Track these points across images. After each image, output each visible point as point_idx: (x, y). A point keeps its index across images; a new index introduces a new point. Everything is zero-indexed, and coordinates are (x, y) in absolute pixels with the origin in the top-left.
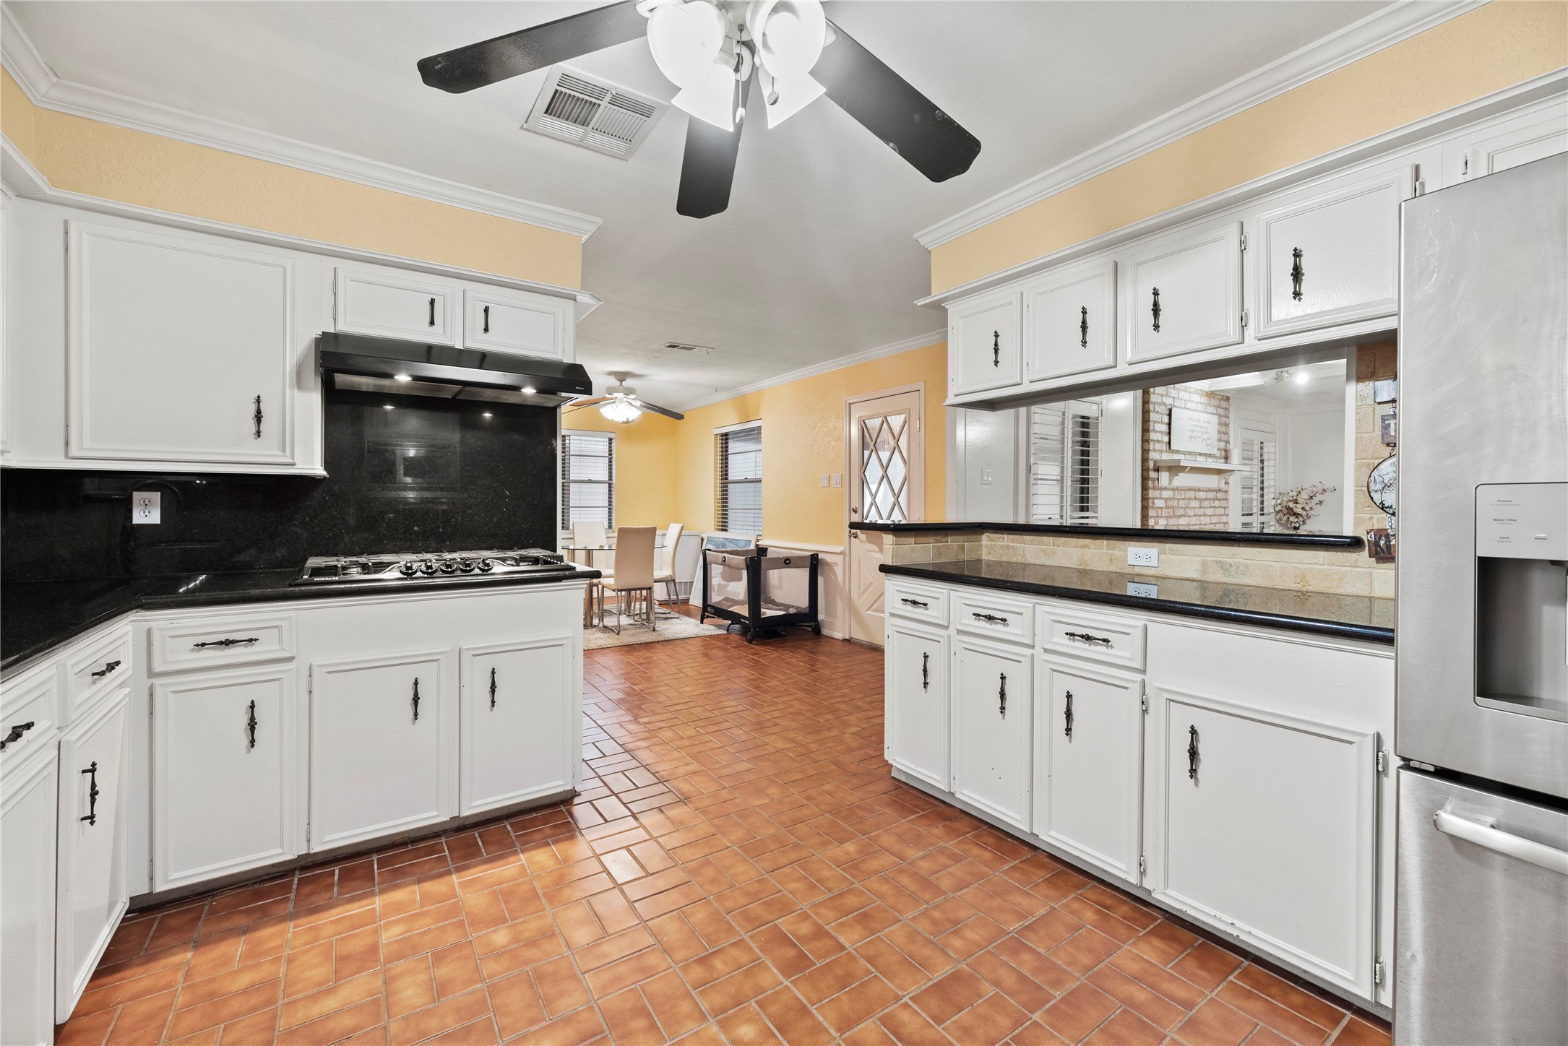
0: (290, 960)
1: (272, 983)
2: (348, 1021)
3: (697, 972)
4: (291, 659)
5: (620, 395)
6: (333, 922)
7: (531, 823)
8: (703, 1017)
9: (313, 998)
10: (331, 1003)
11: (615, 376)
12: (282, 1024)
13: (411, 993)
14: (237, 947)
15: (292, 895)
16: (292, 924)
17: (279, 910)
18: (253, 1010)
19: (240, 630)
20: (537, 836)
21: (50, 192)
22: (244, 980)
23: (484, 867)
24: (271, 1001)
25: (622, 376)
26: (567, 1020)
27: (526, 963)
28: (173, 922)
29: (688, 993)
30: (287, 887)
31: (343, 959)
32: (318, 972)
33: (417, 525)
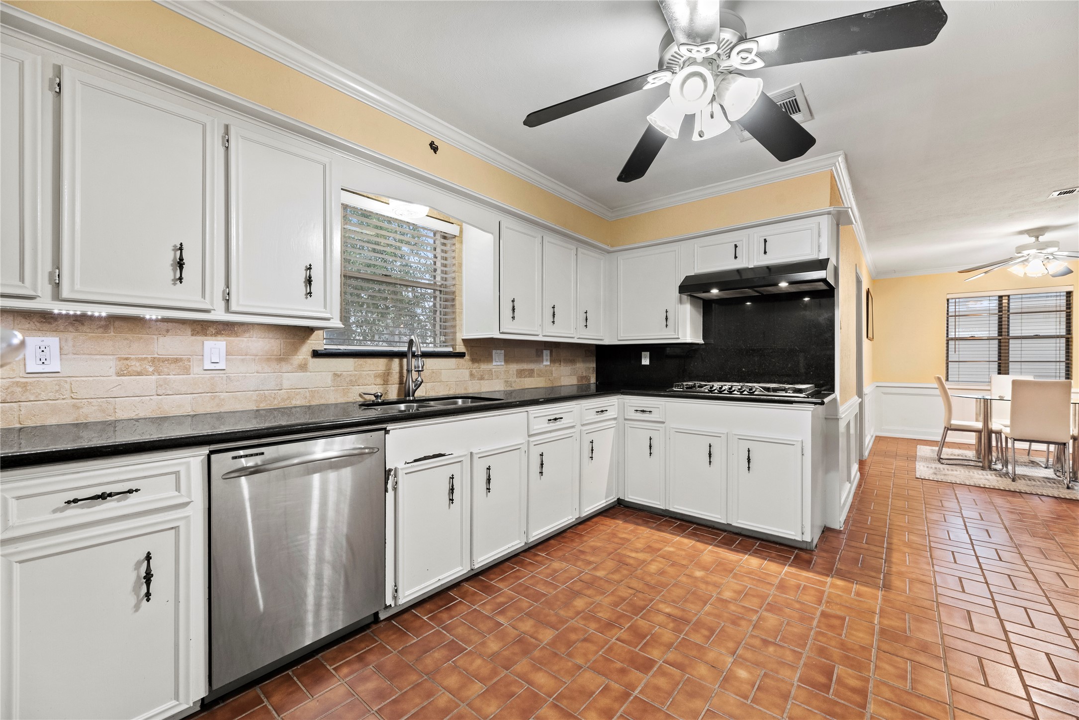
0: (638, 538)
1: (628, 540)
2: (631, 561)
3: (757, 642)
4: (663, 423)
5: (1033, 252)
6: (659, 536)
7: (770, 548)
8: (733, 653)
9: (632, 551)
10: (633, 555)
11: (1028, 234)
12: (619, 551)
13: (653, 568)
14: (631, 527)
15: (659, 523)
16: (649, 530)
17: (650, 525)
18: (618, 544)
19: (647, 407)
20: (765, 554)
21: (612, 249)
22: (624, 536)
23: (726, 550)
24: (623, 544)
25: (1037, 232)
26: (684, 610)
27: (696, 586)
28: (628, 513)
29: (739, 643)
30: (661, 519)
31: (649, 547)
32: (639, 545)
33: (744, 368)
